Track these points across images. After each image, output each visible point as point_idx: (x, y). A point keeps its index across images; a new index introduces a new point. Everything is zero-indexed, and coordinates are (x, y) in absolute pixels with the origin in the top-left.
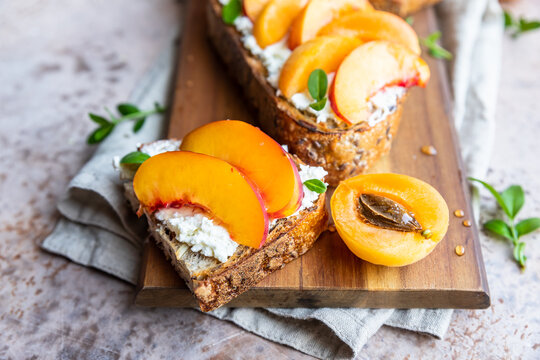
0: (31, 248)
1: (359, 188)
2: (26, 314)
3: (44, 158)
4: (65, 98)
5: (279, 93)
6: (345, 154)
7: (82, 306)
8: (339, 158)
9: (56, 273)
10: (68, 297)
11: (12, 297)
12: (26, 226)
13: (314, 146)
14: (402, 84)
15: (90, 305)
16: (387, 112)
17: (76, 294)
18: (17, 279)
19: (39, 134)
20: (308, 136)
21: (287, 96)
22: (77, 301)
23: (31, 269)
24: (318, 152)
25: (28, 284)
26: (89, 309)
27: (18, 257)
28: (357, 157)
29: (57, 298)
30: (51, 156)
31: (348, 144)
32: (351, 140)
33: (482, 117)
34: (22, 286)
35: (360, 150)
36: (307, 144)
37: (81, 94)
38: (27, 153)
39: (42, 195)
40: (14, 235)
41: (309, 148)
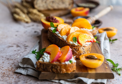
0: (12, 73)
1: (85, 56)
2: (13, 82)
3: (12, 60)
4: (15, 51)
5: (67, 41)
6: (81, 51)
7: (25, 81)
8: (80, 52)
9: (19, 76)
10: (22, 80)
11: (9, 80)
12: (10, 70)
13: (75, 49)
14: (91, 42)
15: (27, 81)
16: (89, 45)
17: (24, 79)
18: (10, 77)
19: (10, 56)
20: (74, 47)
21: (69, 41)
22: (24, 80)
23: (13, 76)
24: (76, 51)
25: (12, 78)
26: (27, 82)
27: (9, 74)
28: (84, 52)
29: (20, 80)
30: (14, 59)
31: (82, 49)
32: (82, 48)
33: (107, 53)
34: (11, 78)
35: (84, 51)
36: (73, 49)
37: (19, 50)
38: (8, 59)
39: (13, 65)
40: (8, 71)
41: (74, 50)
